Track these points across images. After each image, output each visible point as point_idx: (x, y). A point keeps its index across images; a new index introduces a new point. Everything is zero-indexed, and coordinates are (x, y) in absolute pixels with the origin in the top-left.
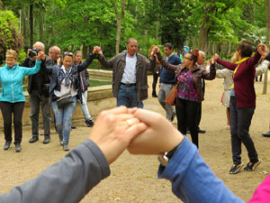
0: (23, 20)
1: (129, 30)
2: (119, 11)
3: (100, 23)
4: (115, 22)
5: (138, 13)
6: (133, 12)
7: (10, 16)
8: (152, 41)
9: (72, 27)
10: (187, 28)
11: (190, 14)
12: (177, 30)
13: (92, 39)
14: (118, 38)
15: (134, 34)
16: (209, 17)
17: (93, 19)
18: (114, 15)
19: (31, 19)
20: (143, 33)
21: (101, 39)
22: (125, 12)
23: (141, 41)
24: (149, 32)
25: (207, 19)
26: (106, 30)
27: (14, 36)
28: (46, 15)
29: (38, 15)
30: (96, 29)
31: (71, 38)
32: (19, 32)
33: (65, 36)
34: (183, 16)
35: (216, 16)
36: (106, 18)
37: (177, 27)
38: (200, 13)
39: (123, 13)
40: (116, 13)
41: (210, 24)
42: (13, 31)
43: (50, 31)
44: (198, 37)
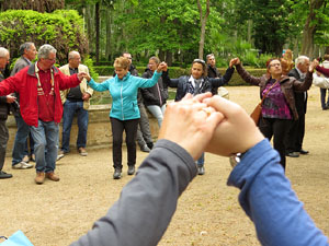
0: (88, 21)
1: (214, 31)
2: (204, 8)
3: (180, 23)
4: (198, 21)
5: (225, 10)
6: (220, 10)
7: (73, 16)
8: (243, 44)
9: (146, 28)
10: (287, 27)
11: (291, 11)
12: (274, 31)
13: (170, 42)
14: (202, 41)
15: (220, 36)
16: (315, 14)
17: (171, 18)
18: (196, 12)
19: (97, 19)
20: (231, 35)
21: (180, 42)
22: (211, 9)
23: (230, 44)
24: (239, 34)
25: (312, 17)
26: (187, 30)
27: (78, 40)
28: (114, 14)
29: (106, 15)
30: (175, 31)
31: (145, 41)
32: (84, 35)
33: (138, 39)
34: (282, 13)
35: (324, 13)
36: (187, 17)
37: (274, 26)
38: (304, 9)
39: (208, 11)
40: (200, 11)
41: (316, 22)
42: (78, 34)
43: (120, 33)
44: (300, 38)
